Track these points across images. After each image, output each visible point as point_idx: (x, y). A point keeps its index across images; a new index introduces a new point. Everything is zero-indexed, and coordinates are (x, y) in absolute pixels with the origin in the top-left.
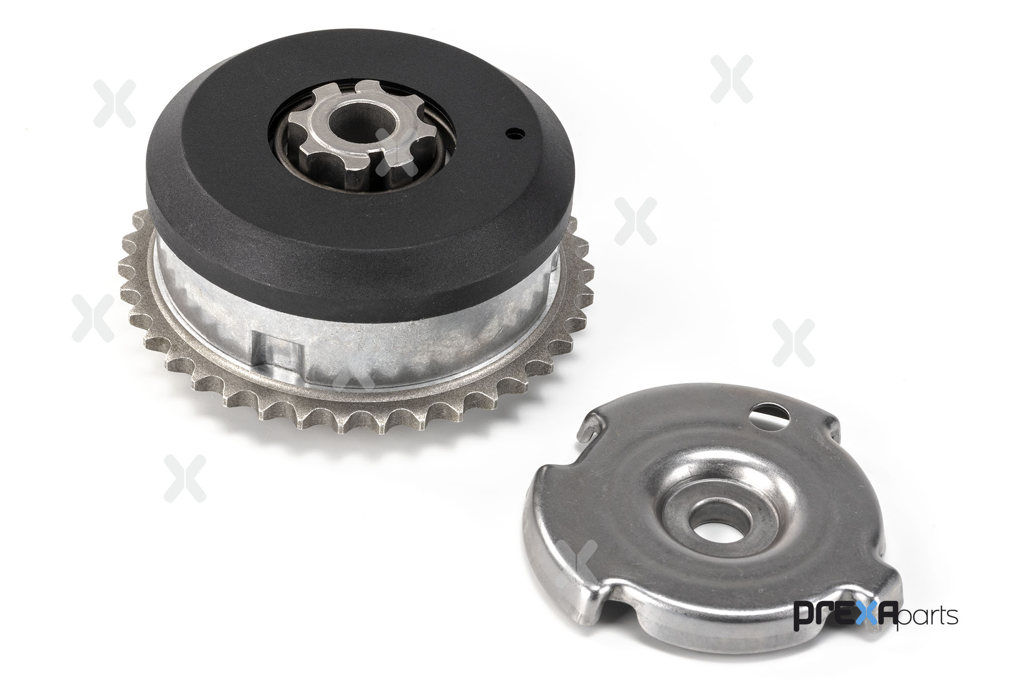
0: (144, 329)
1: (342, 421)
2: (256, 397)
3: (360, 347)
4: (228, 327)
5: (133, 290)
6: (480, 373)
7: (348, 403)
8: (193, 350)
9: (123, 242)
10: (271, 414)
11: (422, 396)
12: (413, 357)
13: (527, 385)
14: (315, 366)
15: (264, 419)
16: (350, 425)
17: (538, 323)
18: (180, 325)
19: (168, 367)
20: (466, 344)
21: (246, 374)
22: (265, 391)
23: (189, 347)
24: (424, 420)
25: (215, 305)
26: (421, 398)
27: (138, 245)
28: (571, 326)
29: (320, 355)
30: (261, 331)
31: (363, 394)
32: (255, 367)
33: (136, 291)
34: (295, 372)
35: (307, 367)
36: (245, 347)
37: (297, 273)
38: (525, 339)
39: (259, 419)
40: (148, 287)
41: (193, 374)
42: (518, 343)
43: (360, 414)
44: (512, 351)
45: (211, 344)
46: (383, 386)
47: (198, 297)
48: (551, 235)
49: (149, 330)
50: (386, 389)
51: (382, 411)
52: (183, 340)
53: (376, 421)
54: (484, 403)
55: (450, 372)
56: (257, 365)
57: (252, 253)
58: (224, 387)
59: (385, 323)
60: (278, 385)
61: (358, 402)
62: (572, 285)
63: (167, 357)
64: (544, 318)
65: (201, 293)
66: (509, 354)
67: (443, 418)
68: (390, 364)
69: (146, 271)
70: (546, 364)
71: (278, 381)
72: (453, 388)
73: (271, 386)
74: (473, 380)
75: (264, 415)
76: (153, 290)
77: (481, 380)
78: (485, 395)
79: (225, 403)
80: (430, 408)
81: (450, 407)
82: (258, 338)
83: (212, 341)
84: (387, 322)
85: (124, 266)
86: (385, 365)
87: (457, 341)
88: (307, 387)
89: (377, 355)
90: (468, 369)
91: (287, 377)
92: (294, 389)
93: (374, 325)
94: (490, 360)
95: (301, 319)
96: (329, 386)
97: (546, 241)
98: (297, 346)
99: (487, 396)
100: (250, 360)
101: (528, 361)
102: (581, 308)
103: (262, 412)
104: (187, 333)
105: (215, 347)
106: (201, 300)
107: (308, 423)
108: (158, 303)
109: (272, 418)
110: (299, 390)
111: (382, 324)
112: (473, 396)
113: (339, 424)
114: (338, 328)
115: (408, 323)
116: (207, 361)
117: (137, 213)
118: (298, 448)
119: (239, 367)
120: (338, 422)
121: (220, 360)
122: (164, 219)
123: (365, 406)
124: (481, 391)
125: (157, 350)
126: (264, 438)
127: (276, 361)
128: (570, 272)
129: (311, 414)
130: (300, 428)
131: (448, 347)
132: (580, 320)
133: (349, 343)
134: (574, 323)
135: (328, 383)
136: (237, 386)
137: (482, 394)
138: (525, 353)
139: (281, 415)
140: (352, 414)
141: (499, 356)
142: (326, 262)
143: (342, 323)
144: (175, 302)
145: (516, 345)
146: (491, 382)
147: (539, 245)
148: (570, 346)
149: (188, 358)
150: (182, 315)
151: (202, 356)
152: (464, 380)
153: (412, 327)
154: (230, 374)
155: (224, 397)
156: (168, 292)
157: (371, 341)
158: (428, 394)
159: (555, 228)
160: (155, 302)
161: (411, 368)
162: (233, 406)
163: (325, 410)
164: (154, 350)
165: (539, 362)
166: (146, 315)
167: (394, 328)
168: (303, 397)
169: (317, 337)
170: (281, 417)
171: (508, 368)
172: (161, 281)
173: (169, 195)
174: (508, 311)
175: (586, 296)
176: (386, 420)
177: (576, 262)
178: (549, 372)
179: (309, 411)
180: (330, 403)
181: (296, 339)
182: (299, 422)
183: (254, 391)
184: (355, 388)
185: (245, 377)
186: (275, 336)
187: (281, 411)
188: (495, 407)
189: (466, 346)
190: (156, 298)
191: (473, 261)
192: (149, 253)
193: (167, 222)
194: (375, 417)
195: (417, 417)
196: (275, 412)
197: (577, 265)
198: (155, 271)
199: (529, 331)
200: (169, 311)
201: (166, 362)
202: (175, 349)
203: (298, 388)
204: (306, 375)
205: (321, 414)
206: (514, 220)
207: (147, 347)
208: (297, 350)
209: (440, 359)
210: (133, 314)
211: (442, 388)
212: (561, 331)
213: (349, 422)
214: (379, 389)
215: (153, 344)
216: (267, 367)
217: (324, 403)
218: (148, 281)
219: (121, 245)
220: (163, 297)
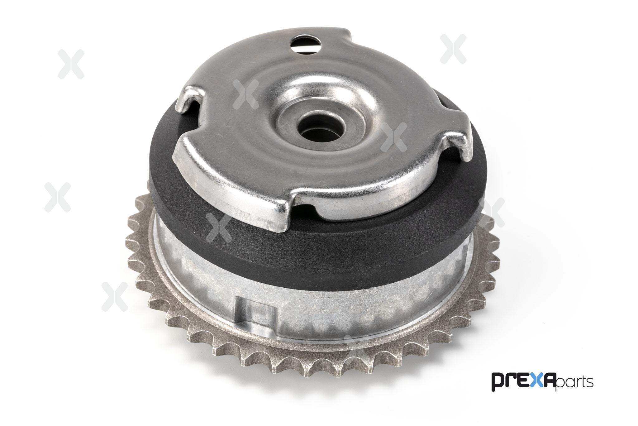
0: (147, 291)
1: (307, 367)
2: (240, 349)
3: (322, 310)
4: (216, 292)
5: (138, 261)
6: (414, 328)
7: (311, 352)
8: (188, 310)
9: (128, 221)
10: (251, 361)
11: (370, 347)
12: (363, 316)
13: (451, 336)
14: (286, 324)
15: (245, 366)
16: (313, 369)
17: (458, 286)
18: (177, 290)
19: (168, 323)
20: (404, 305)
21: (231, 329)
22: (245, 343)
23: (184, 307)
24: (372, 366)
25: (206, 275)
26: (369, 348)
27: (140, 224)
28: (483, 288)
29: (290, 315)
30: (243, 296)
31: (323, 345)
32: (237, 324)
33: (141, 262)
34: (269, 327)
35: (279, 323)
36: (230, 308)
37: (273, 252)
38: (449, 299)
39: (242, 365)
40: (150, 258)
41: (189, 329)
42: (444, 302)
43: (321, 361)
44: (439, 309)
45: (202, 305)
46: (339, 339)
47: (192, 269)
48: (471, 219)
49: (152, 293)
50: (341, 341)
51: (339, 359)
52: (179, 302)
53: (334, 367)
54: (418, 351)
55: (391, 327)
56: (239, 322)
57: (237, 237)
58: (213, 340)
59: (342, 291)
60: (256, 338)
61: (319, 351)
62: (483, 254)
63: (167, 316)
64: (463, 282)
65: (195, 266)
66: (436, 311)
67: (386, 363)
68: (345, 322)
69: (148, 245)
70: (465, 319)
71: (256, 335)
72: (394, 340)
73: (250, 339)
74: (409, 333)
75: (245, 362)
76: (154, 261)
77: (415, 332)
78: (419, 345)
79: (214, 352)
80: (377, 356)
81: (392, 355)
82: (240, 302)
83: (203, 303)
84: (344, 291)
85: (130, 241)
86: (341, 323)
87: (397, 303)
88: (279, 340)
89: (335, 315)
90: (405, 324)
91: (262, 332)
92: (269, 341)
93: (334, 292)
94: (422, 317)
95: (276, 288)
96: (296, 339)
97: (467, 224)
98: (271, 308)
99: (420, 345)
100: (234, 318)
101: (452, 317)
102: (490, 272)
103: (244, 360)
104: (182, 296)
105: (205, 307)
106: (195, 271)
107: (281, 368)
108: (159, 272)
109: (251, 364)
110: (273, 342)
111: (340, 292)
112: (409, 346)
113: (305, 370)
114: (305, 295)
115: (360, 291)
116: (199, 319)
117: (138, 198)
118: (272, 387)
119: (224, 323)
120: (304, 368)
121: (210, 318)
122: (165, 208)
123: (325, 355)
124: (415, 342)
125: (158, 309)
126: (245, 380)
127: (254, 319)
128: (481, 244)
129: (283, 361)
130: (274, 373)
131: (390, 308)
132: (490, 282)
133: (314, 306)
134: (486, 285)
135: (295, 337)
136: (223, 339)
137: (417, 344)
138: (449, 311)
139: (258, 362)
140: (315, 361)
141: (429, 313)
142: (296, 243)
143: (308, 291)
144: (172, 271)
145: (441, 304)
146: (423, 335)
147: (462, 227)
148: (484, 304)
149: (184, 316)
150: (178, 282)
151: (195, 315)
152: (402, 333)
153: (363, 293)
154: (218, 329)
155: (214, 348)
156: (166, 263)
157: (331, 304)
158: (374, 345)
159: (473, 213)
160: (156, 270)
161: (361, 324)
162: (221, 355)
163: (294, 358)
164: (156, 309)
165: (460, 317)
166: (149, 281)
167: (349, 294)
168: (276, 348)
169: (288, 302)
170: (259, 363)
171: (436, 323)
172: (160, 253)
173: (170, 188)
174: (437, 278)
175: (494, 263)
176: (342, 366)
177: (486, 235)
178: (468, 325)
179: (281, 360)
180: (297, 352)
181: (271, 303)
182: (274, 368)
183: (237, 343)
184: (317, 341)
185: (229, 332)
186: (255, 301)
187: (259, 359)
188: (427, 354)
189: (404, 307)
190: (157, 267)
191: (412, 242)
192: (150, 231)
193: (168, 210)
194: (333, 364)
195: (366, 363)
196: (254, 360)
197: (486, 238)
198: (155, 245)
199: (452, 292)
200: (168, 278)
201: (166, 320)
202: (173, 309)
203: (272, 340)
204: (278, 330)
205: (290, 361)
206: (442, 208)
207: (150, 307)
208: (272, 310)
209: (384, 317)
210: (139, 280)
211: (385, 340)
212: (476, 292)
213: (313, 368)
214: (336, 341)
215: (155, 305)
216: (246, 324)
217: (292, 353)
218: (149, 253)
219: (127, 223)
220: (163, 267)
